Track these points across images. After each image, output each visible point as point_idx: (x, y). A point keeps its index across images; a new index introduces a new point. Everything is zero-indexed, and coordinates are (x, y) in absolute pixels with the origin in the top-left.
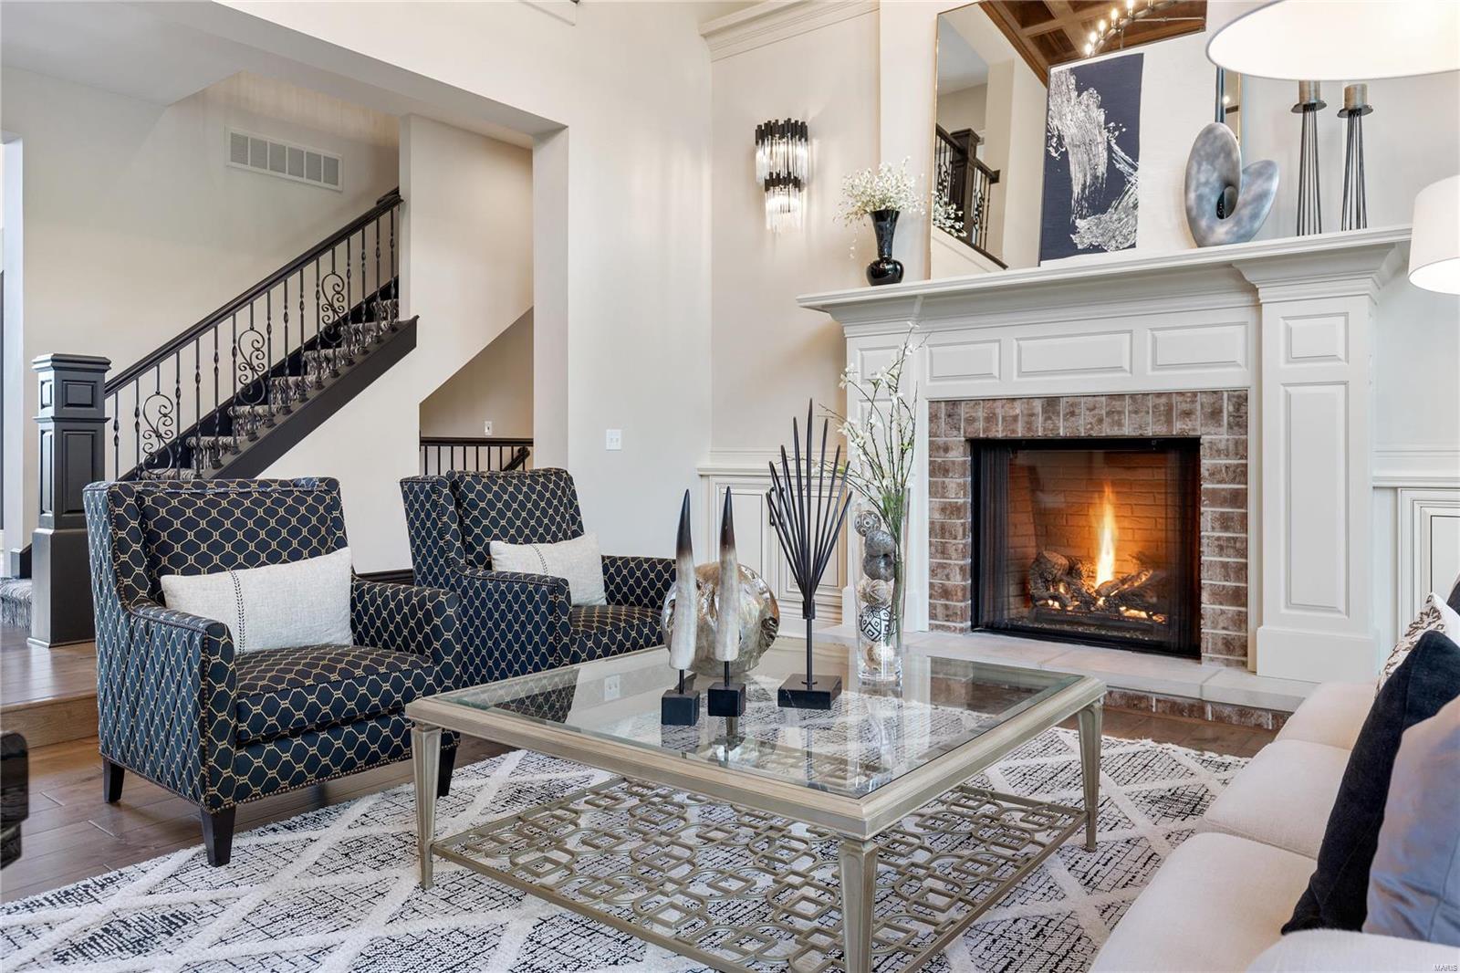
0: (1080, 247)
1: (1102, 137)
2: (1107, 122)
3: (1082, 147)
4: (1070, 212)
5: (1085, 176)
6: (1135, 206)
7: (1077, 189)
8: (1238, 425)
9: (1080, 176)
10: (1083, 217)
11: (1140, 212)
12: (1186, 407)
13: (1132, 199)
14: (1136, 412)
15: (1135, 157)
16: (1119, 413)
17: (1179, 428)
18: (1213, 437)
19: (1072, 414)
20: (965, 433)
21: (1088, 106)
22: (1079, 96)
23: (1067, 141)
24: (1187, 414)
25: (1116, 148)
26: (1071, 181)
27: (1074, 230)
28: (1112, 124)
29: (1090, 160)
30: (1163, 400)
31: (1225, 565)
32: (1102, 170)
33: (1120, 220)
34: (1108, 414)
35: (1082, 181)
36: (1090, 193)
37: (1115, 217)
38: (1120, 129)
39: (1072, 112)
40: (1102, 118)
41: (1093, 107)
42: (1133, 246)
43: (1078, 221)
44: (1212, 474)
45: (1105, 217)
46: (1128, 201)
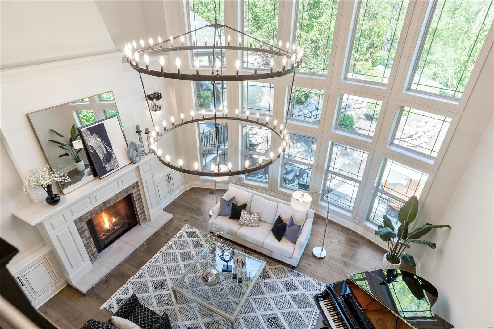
0: (108, 171)
1: (102, 145)
2: (102, 141)
3: (99, 149)
4: (103, 164)
5: (102, 155)
6: (116, 158)
7: (102, 158)
8: (137, 187)
9: (101, 155)
10: (106, 164)
11: (117, 159)
12: (129, 189)
13: (115, 157)
14: (121, 195)
15: (111, 148)
16: (118, 196)
17: (129, 193)
18: (134, 191)
19: (110, 202)
20: (86, 221)
21: (95, 138)
22: (92, 136)
23: (94, 147)
24: (130, 190)
25: (106, 146)
26: (99, 156)
27: (105, 167)
28: (103, 141)
29: (102, 151)
30: (125, 190)
31: (141, 209)
32: (105, 152)
33: (114, 162)
34: (116, 198)
35: (102, 156)
36: (105, 158)
37: (113, 162)
38: (105, 142)
39: (92, 140)
40: (100, 140)
41: (97, 138)
42: (119, 166)
43: (105, 165)
44: (135, 197)
45: (111, 162)
46: (114, 157)
